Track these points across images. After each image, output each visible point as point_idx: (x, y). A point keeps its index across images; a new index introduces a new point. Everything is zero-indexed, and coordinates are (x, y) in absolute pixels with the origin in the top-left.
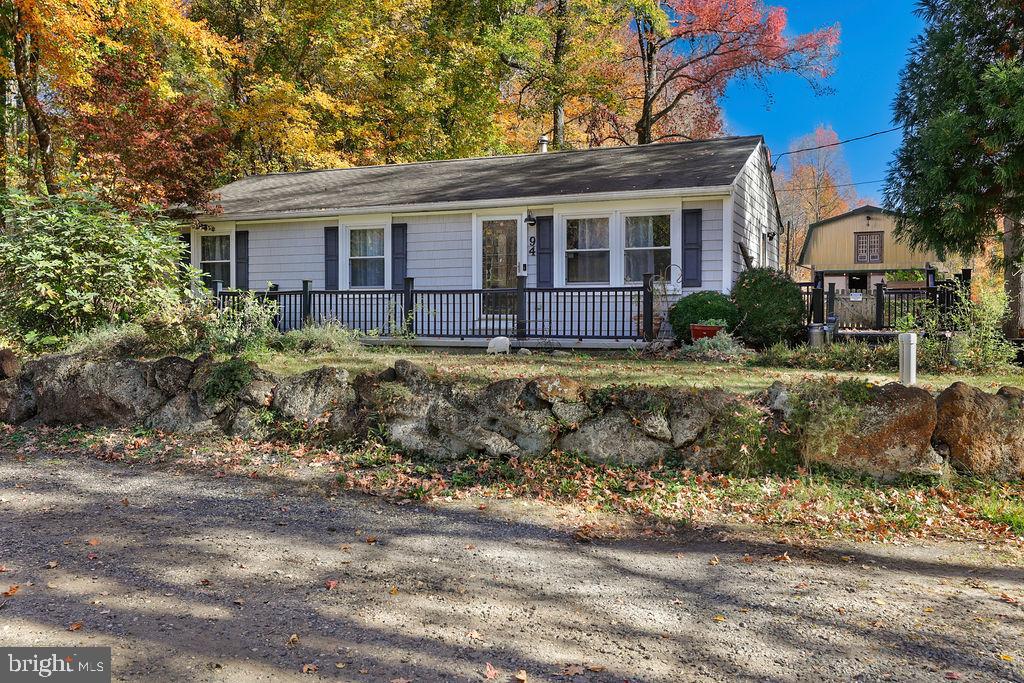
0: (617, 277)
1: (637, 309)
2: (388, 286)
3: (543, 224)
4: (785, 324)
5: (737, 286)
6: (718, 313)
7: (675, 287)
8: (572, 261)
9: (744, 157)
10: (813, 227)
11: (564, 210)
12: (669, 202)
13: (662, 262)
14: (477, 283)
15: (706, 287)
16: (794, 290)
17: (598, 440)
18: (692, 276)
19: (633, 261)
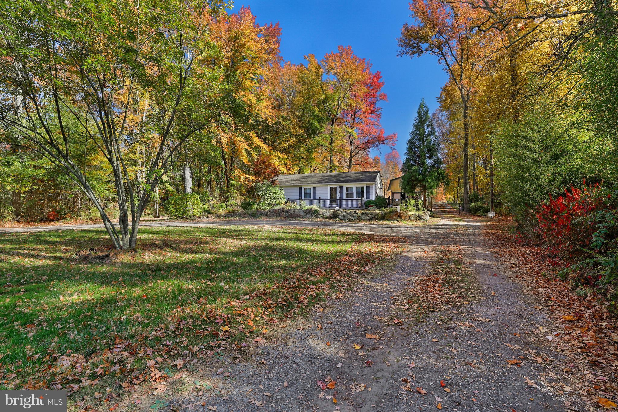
0: (355, 197)
1: (360, 202)
2: (312, 198)
3: (342, 188)
4: (384, 205)
5: (376, 199)
6: (373, 203)
7: (365, 199)
8: (347, 194)
9: (376, 176)
10: (391, 181)
11: (345, 185)
12: (364, 185)
13: (363, 194)
14: (329, 198)
15: (370, 199)
16: (385, 200)
17: (363, 217)
18: (368, 197)
19: (358, 195)
